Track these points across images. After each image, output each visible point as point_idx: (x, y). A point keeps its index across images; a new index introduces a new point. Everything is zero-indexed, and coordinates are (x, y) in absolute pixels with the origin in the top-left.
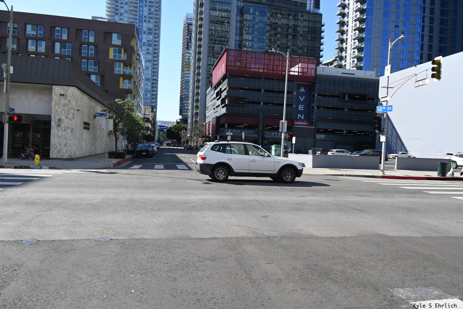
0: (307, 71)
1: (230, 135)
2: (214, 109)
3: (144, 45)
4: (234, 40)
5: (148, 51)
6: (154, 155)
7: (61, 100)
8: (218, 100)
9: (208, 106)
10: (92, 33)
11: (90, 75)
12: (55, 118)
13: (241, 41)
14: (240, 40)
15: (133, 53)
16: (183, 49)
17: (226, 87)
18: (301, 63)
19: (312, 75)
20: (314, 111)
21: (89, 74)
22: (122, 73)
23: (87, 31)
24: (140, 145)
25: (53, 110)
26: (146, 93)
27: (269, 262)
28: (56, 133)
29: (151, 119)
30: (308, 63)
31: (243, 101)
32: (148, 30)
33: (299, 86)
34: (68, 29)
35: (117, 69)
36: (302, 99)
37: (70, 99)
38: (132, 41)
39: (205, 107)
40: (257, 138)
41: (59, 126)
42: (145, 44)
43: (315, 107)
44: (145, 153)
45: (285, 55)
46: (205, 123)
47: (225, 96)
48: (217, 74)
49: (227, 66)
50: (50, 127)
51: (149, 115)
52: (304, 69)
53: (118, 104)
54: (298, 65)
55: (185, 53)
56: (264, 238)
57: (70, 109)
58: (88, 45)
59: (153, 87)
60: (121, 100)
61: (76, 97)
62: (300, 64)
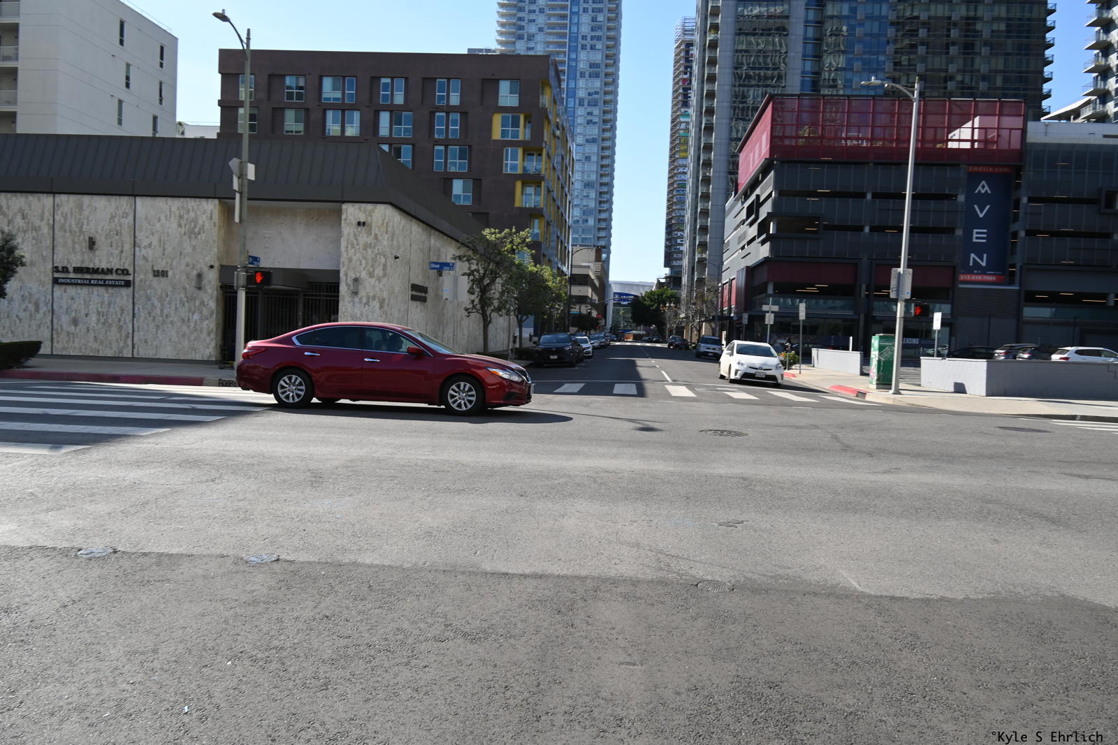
0: (999, 136)
1: (772, 312)
2: (743, 248)
3: (580, 105)
4: (799, 71)
5: (589, 118)
6: (581, 361)
7: (359, 236)
8: (751, 224)
9: (729, 241)
10: (456, 84)
11: (452, 179)
12: (346, 275)
13: (817, 74)
14: (816, 69)
15: (546, 123)
16: (674, 106)
17: (772, 192)
18: (980, 115)
19: (1011, 148)
20: (1019, 245)
21: (447, 180)
22: (520, 171)
23: (445, 80)
24: (546, 336)
25: (344, 258)
26: (584, 217)
27: (636, 658)
28: (349, 309)
29: (593, 277)
30: (1000, 115)
31: (816, 226)
32: (590, 67)
33: (974, 179)
34: (406, 79)
35: (509, 162)
36: (981, 213)
37: (377, 232)
38: (543, 94)
39: (721, 245)
40: (854, 320)
41: (355, 293)
42: (583, 102)
43: (1022, 234)
44: (556, 357)
45: (909, 91)
46: (720, 285)
47: (768, 213)
48: (749, 160)
49: (773, 138)
50: (338, 296)
51: (589, 267)
52: (988, 130)
53: (487, 240)
54: (970, 123)
55: (678, 117)
56: (681, 584)
57: (378, 256)
58: (448, 113)
59: (600, 202)
60: (497, 231)
61: (391, 227)
62: (977, 119)
